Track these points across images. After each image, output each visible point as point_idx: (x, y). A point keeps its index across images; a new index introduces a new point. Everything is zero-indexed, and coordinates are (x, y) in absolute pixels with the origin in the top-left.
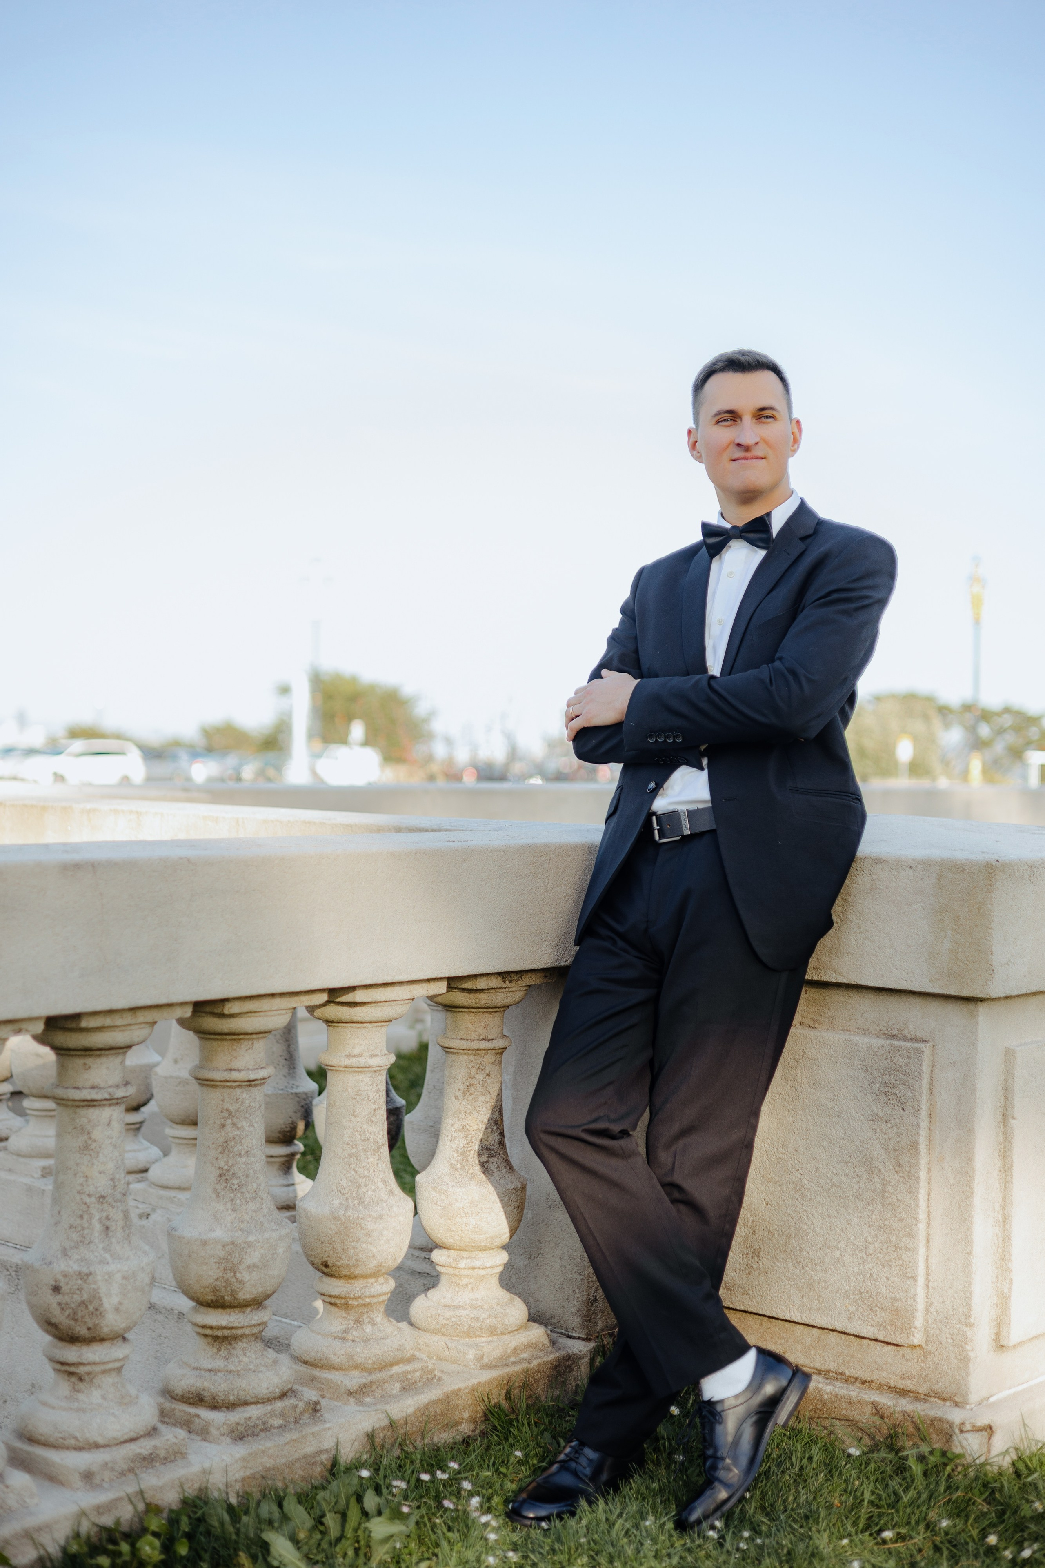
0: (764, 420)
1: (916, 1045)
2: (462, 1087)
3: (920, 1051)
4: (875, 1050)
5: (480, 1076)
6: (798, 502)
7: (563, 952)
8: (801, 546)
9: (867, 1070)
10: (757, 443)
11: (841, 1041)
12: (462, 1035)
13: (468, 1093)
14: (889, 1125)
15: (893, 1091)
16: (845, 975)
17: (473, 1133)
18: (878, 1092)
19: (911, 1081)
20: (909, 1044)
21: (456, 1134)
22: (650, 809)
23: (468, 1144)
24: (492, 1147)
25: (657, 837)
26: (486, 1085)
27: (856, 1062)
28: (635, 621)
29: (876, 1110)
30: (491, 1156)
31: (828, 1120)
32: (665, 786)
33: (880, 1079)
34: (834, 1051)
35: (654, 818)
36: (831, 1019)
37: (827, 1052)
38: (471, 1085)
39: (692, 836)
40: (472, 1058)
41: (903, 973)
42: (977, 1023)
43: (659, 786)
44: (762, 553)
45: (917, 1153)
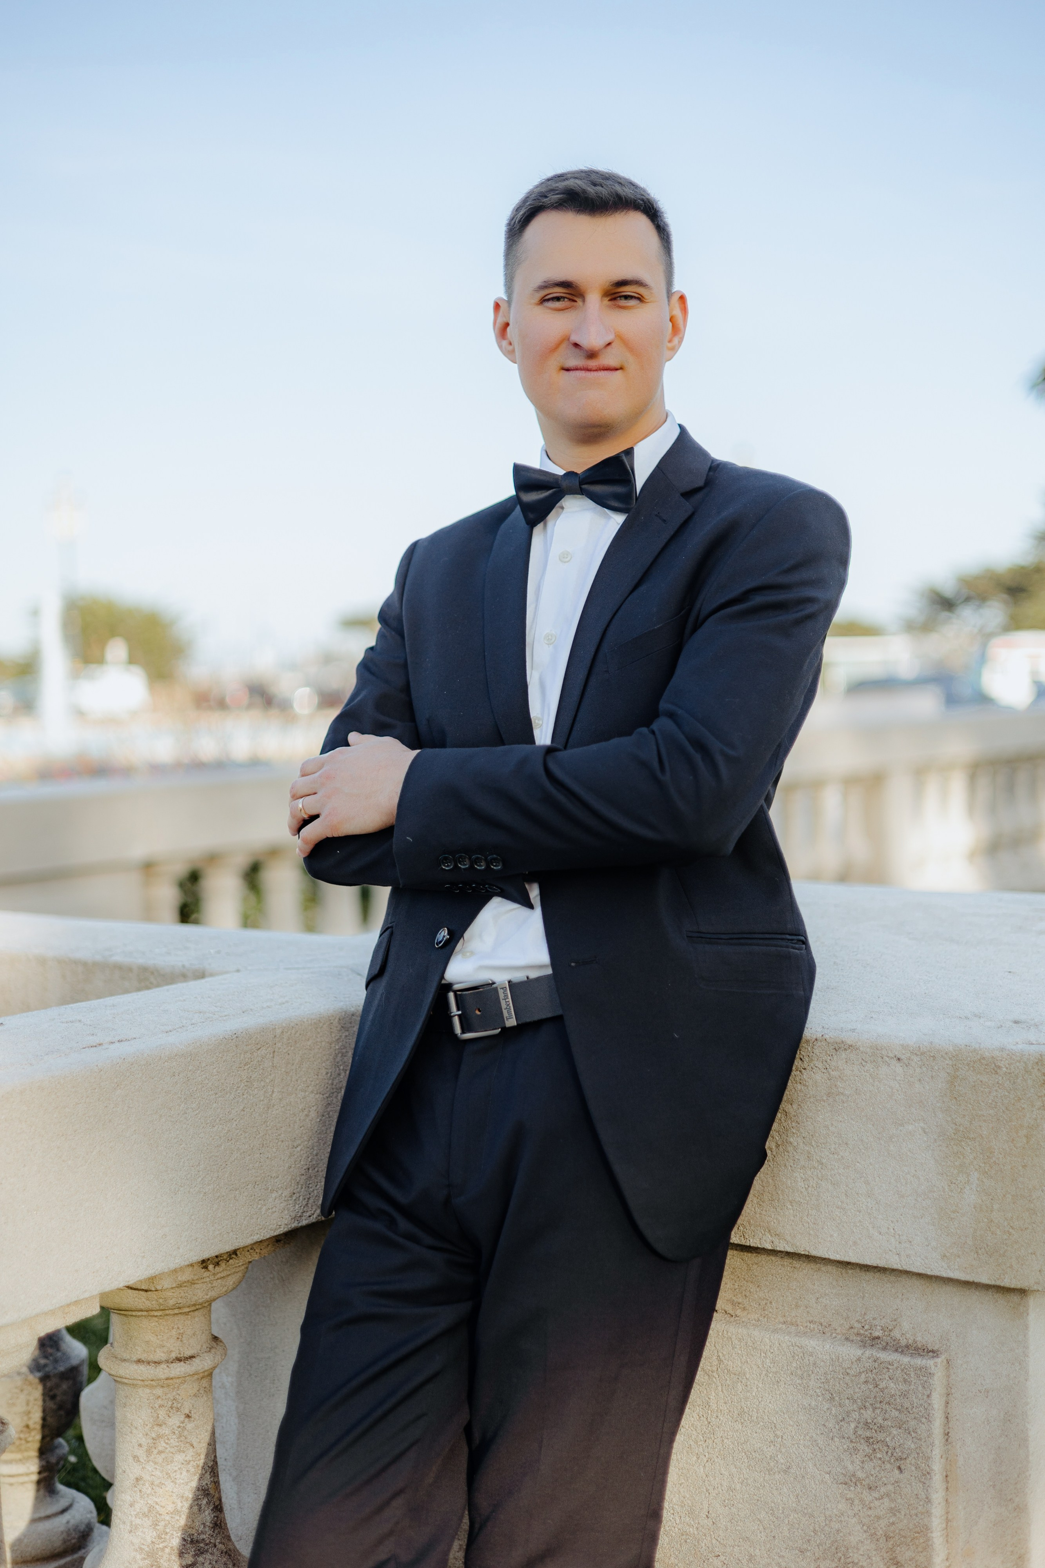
0: (623, 302)
1: (919, 1362)
2: (144, 1441)
3: (925, 1373)
4: (845, 1365)
5: (175, 1420)
6: (676, 432)
7: (304, 1203)
8: (687, 507)
9: (832, 1399)
10: (609, 344)
11: (784, 1345)
12: (139, 1354)
13: (155, 1451)
14: (877, 1495)
15: (881, 1436)
16: (789, 1238)
17: (168, 1518)
18: (853, 1437)
19: (913, 1423)
20: (906, 1360)
21: (138, 1521)
22: (442, 977)
23: (160, 1537)
24: (202, 1536)
25: (458, 1029)
26: (186, 1433)
27: (812, 1383)
28: (402, 636)
29: (850, 1467)
30: (200, 1552)
31: (767, 1476)
32: (466, 935)
33: (855, 1415)
34: (773, 1362)
35: (451, 995)
36: (763, 1302)
37: (760, 1363)
38: (159, 1436)
39: (521, 1028)
40: (159, 1391)
41: (893, 1240)
42: (1026, 1327)
43: (455, 937)
44: (617, 520)
45: (927, 1547)
